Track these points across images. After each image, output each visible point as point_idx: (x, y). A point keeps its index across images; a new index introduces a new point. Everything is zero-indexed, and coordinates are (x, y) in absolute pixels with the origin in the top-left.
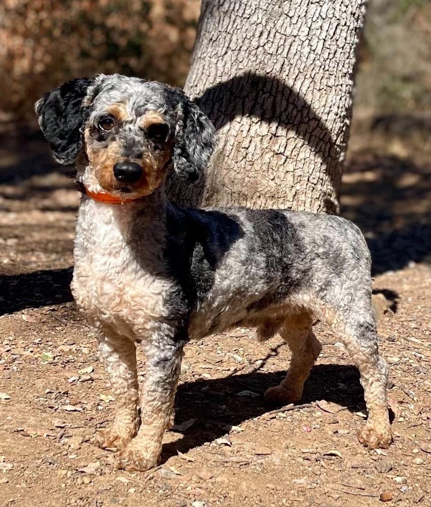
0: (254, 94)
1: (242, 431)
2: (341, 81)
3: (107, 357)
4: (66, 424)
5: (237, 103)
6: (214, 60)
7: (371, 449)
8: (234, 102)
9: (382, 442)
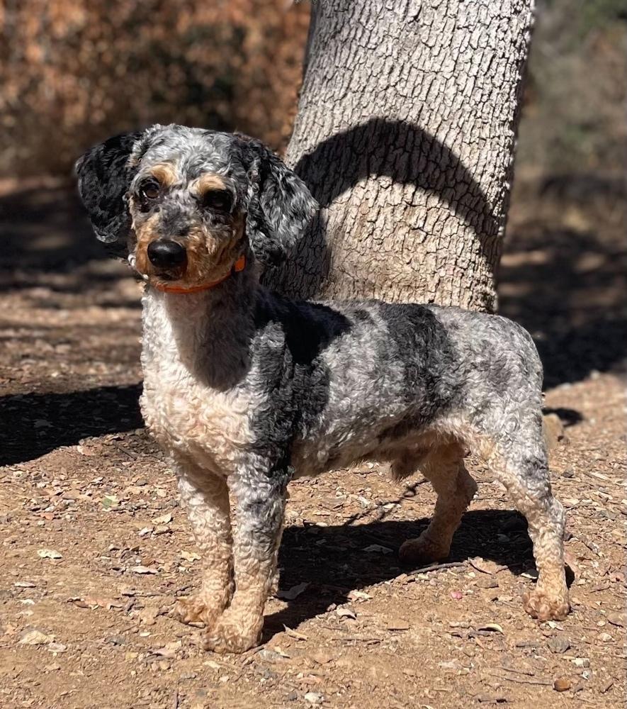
0: (383, 150)
1: (370, 598)
2: (498, 131)
3: (189, 499)
4: (136, 591)
5: (360, 162)
6: (329, 105)
7: (542, 622)
8: (356, 160)
9: (556, 613)
